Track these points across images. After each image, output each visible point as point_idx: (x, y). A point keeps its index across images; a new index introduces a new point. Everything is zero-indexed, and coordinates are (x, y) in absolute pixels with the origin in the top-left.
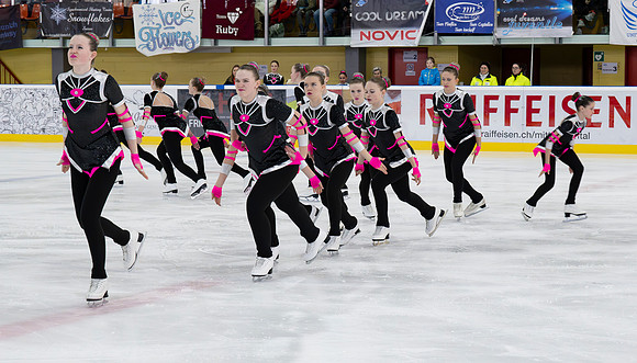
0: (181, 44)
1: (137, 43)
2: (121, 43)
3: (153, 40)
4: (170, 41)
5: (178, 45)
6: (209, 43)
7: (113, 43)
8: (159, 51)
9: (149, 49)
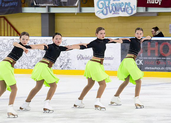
0: (124, 11)
1: (95, 10)
2: (86, 10)
3: (106, 8)
4: (117, 9)
5: (122, 11)
6: (142, 10)
7: (80, 10)
8: (110, 15)
9: (103, 14)
